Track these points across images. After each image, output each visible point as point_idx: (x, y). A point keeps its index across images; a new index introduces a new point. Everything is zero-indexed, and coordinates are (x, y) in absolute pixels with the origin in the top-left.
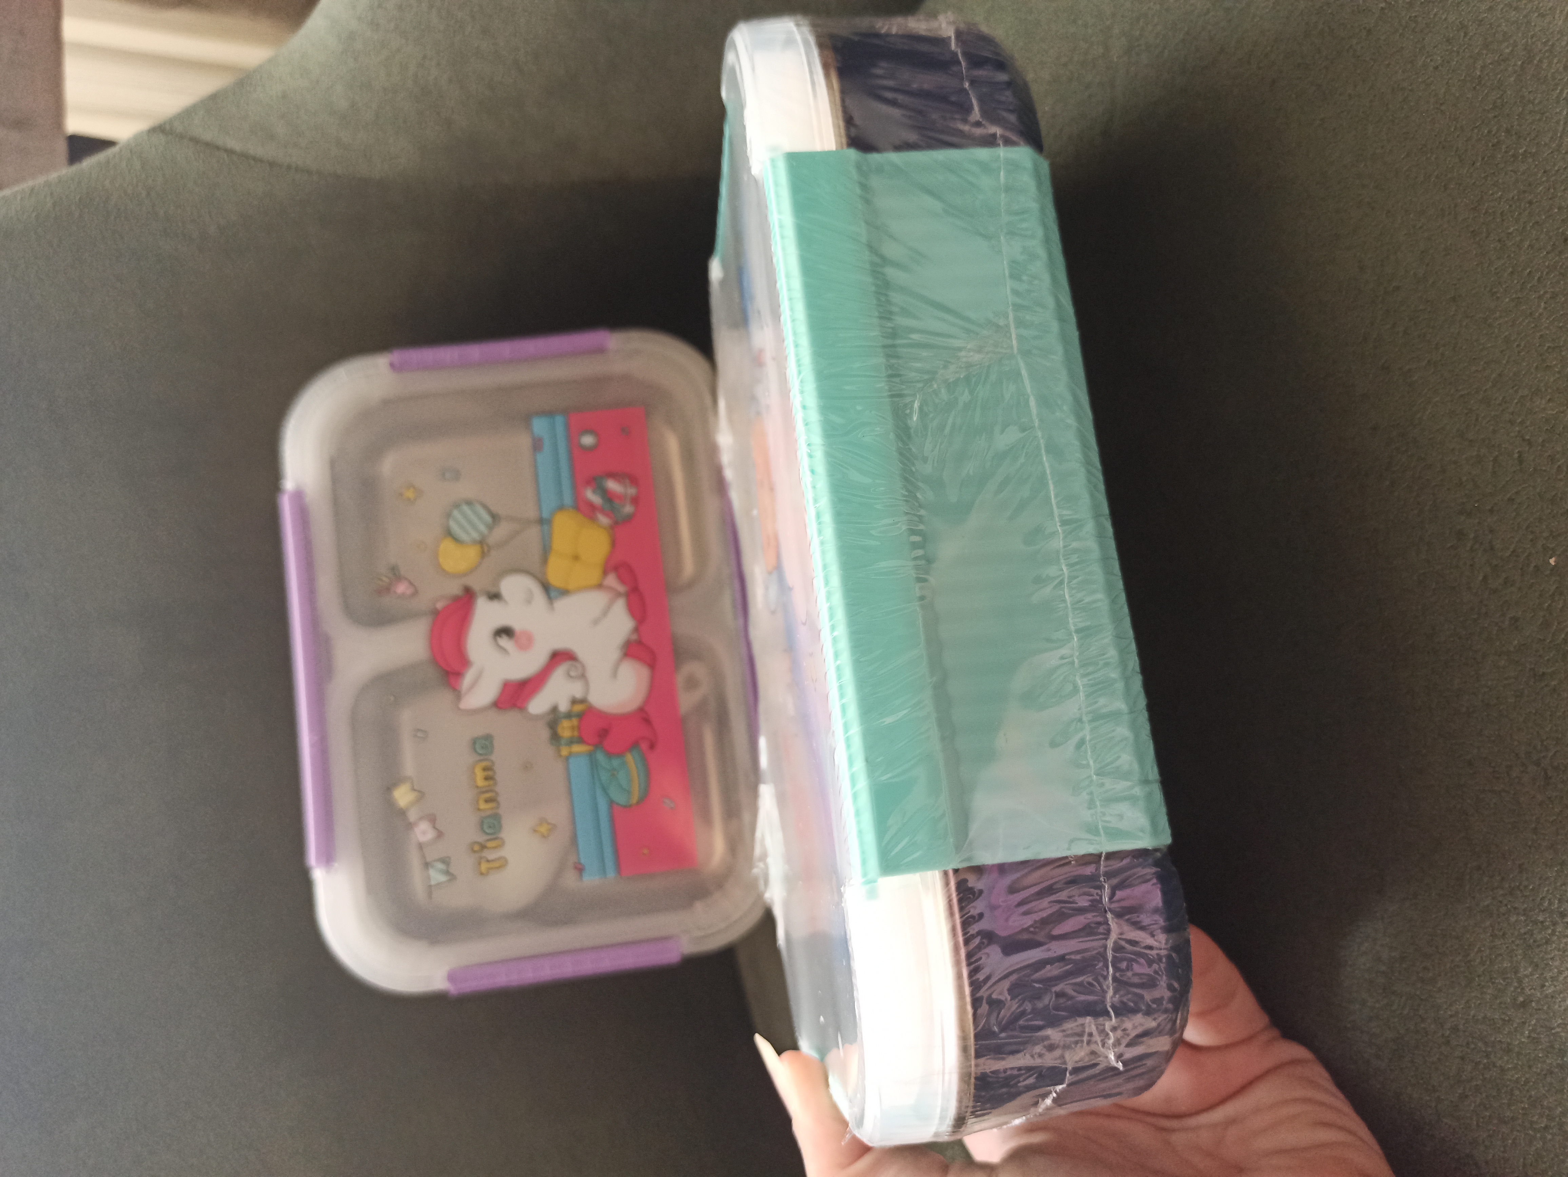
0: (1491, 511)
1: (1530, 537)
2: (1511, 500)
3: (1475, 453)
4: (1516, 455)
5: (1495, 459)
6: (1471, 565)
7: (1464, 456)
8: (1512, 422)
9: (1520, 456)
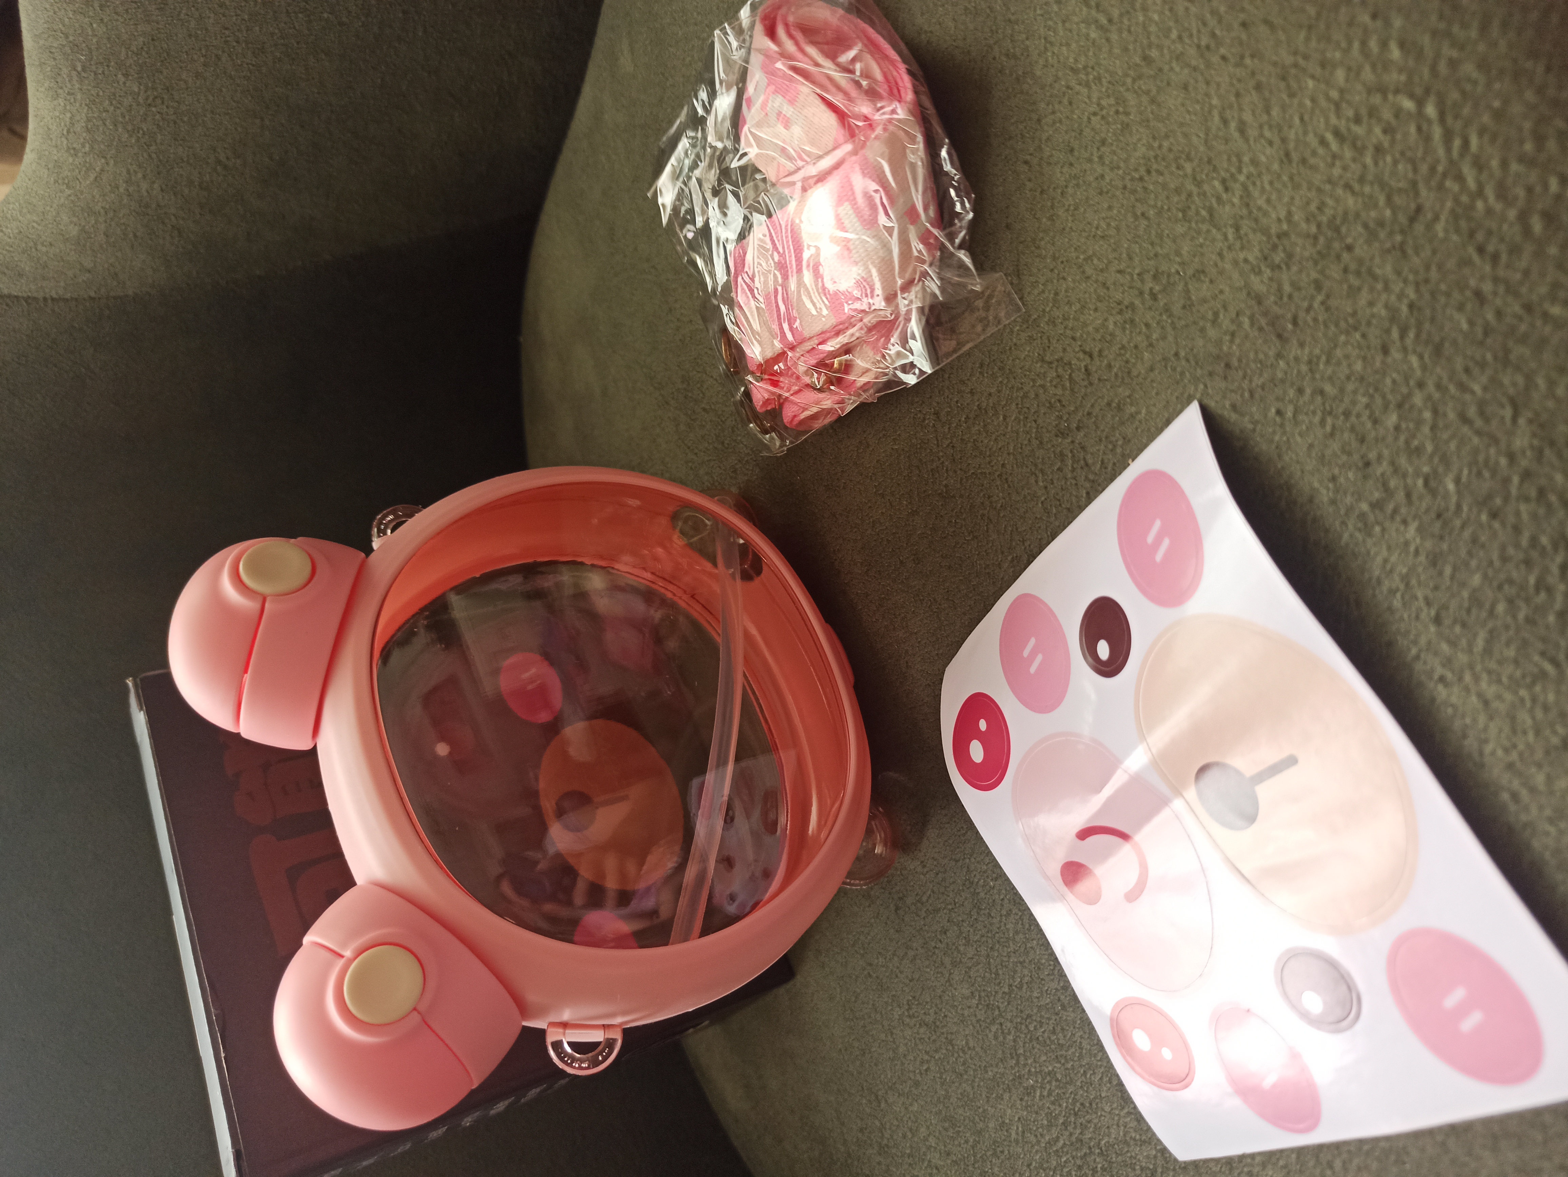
0: (1078, 428)
1: (1110, 447)
2: (1089, 414)
3: (1055, 374)
4: (1083, 370)
5: (1070, 375)
6: (1076, 484)
7: (1048, 379)
8: (1074, 338)
9: (1086, 370)
